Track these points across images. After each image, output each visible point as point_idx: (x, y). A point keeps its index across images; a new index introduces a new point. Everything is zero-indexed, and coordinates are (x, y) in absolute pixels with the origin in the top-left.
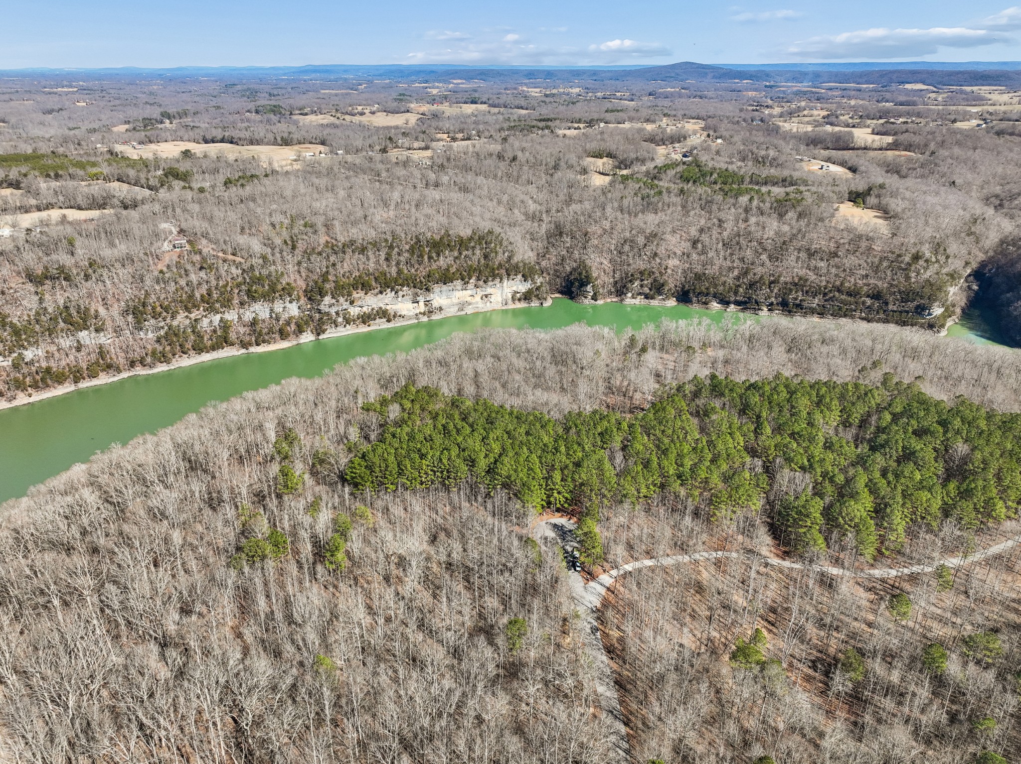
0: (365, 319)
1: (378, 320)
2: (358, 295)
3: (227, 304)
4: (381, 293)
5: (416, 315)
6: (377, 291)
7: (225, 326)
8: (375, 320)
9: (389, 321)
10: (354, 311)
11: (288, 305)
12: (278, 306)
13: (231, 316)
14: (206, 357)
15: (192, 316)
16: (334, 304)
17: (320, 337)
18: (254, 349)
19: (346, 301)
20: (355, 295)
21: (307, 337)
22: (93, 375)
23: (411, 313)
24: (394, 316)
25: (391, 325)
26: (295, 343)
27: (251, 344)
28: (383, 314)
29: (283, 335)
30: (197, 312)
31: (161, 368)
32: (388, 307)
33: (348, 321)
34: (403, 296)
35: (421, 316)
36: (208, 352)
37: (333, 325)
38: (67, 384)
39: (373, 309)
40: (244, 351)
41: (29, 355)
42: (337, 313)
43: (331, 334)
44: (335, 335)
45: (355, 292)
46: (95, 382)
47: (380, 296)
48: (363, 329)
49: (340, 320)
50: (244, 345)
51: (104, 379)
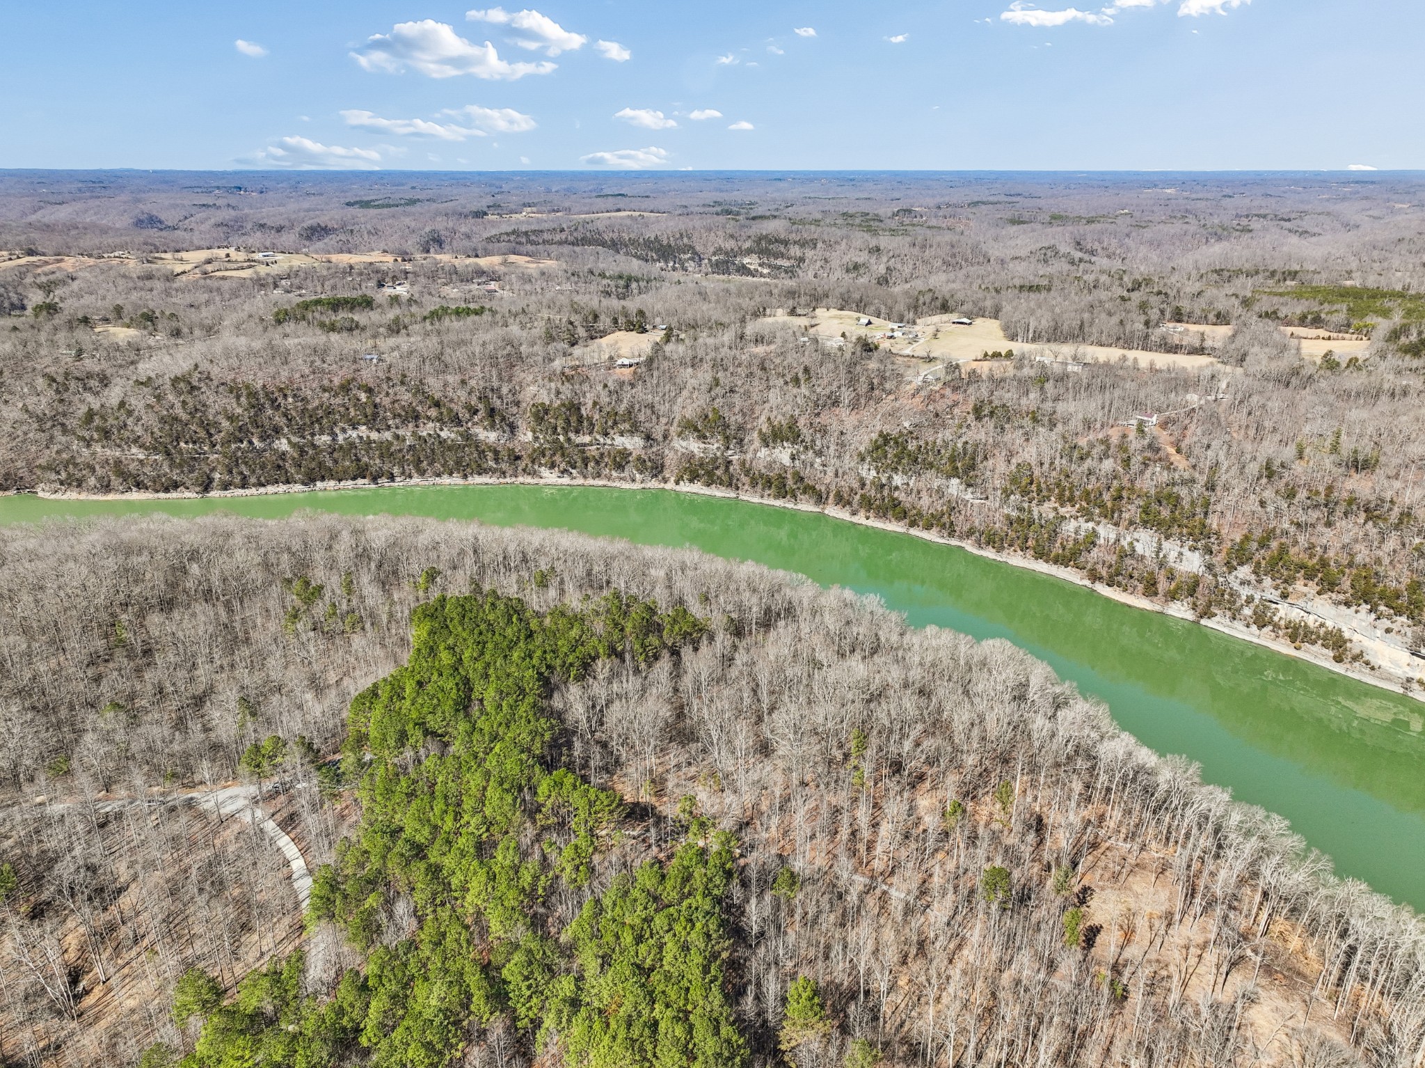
0: (1297, 634)
1: (1317, 648)
2: (1305, 589)
3: (1111, 514)
4: (1347, 604)
5: (1409, 680)
6: (1341, 597)
7: (1091, 541)
8: (1314, 643)
9: (1339, 659)
10: (1285, 612)
11: (1185, 550)
12: (1171, 548)
13: (1106, 532)
14: (1042, 567)
15: (1062, 511)
16: (1249, 583)
17: (1203, 622)
18: (1102, 589)
19: (1276, 588)
20: (1299, 585)
21: (1180, 611)
22: (928, 527)
23: (1399, 672)
24: (1356, 658)
25: (1338, 668)
26: (1157, 608)
27: (1100, 578)
28: (1337, 643)
29: (1151, 589)
30: (1070, 509)
31: (989, 553)
32: (1356, 637)
33: (1261, 620)
34: (1388, 631)
35: (1415, 686)
36: (1047, 561)
37: (1228, 614)
38: (902, 523)
39: (1322, 625)
40: (1087, 583)
41: (898, 480)
42: (1250, 600)
43: (1219, 623)
44: (1226, 630)
45: (1302, 582)
46: (926, 535)
47: (1343, 608)
48: (1283, 647)
49: (1247, 611)
50: (1094, 577)
51: (932, 536)
